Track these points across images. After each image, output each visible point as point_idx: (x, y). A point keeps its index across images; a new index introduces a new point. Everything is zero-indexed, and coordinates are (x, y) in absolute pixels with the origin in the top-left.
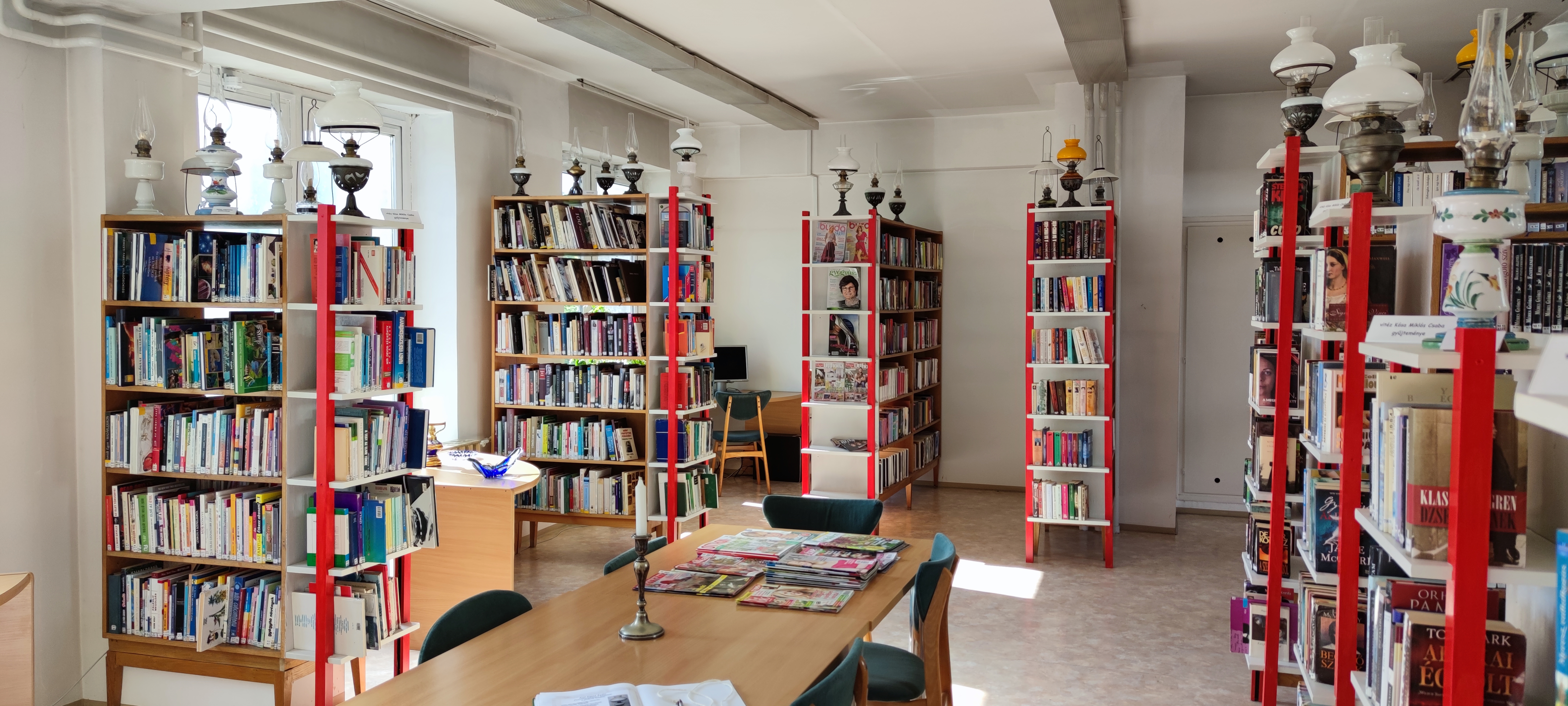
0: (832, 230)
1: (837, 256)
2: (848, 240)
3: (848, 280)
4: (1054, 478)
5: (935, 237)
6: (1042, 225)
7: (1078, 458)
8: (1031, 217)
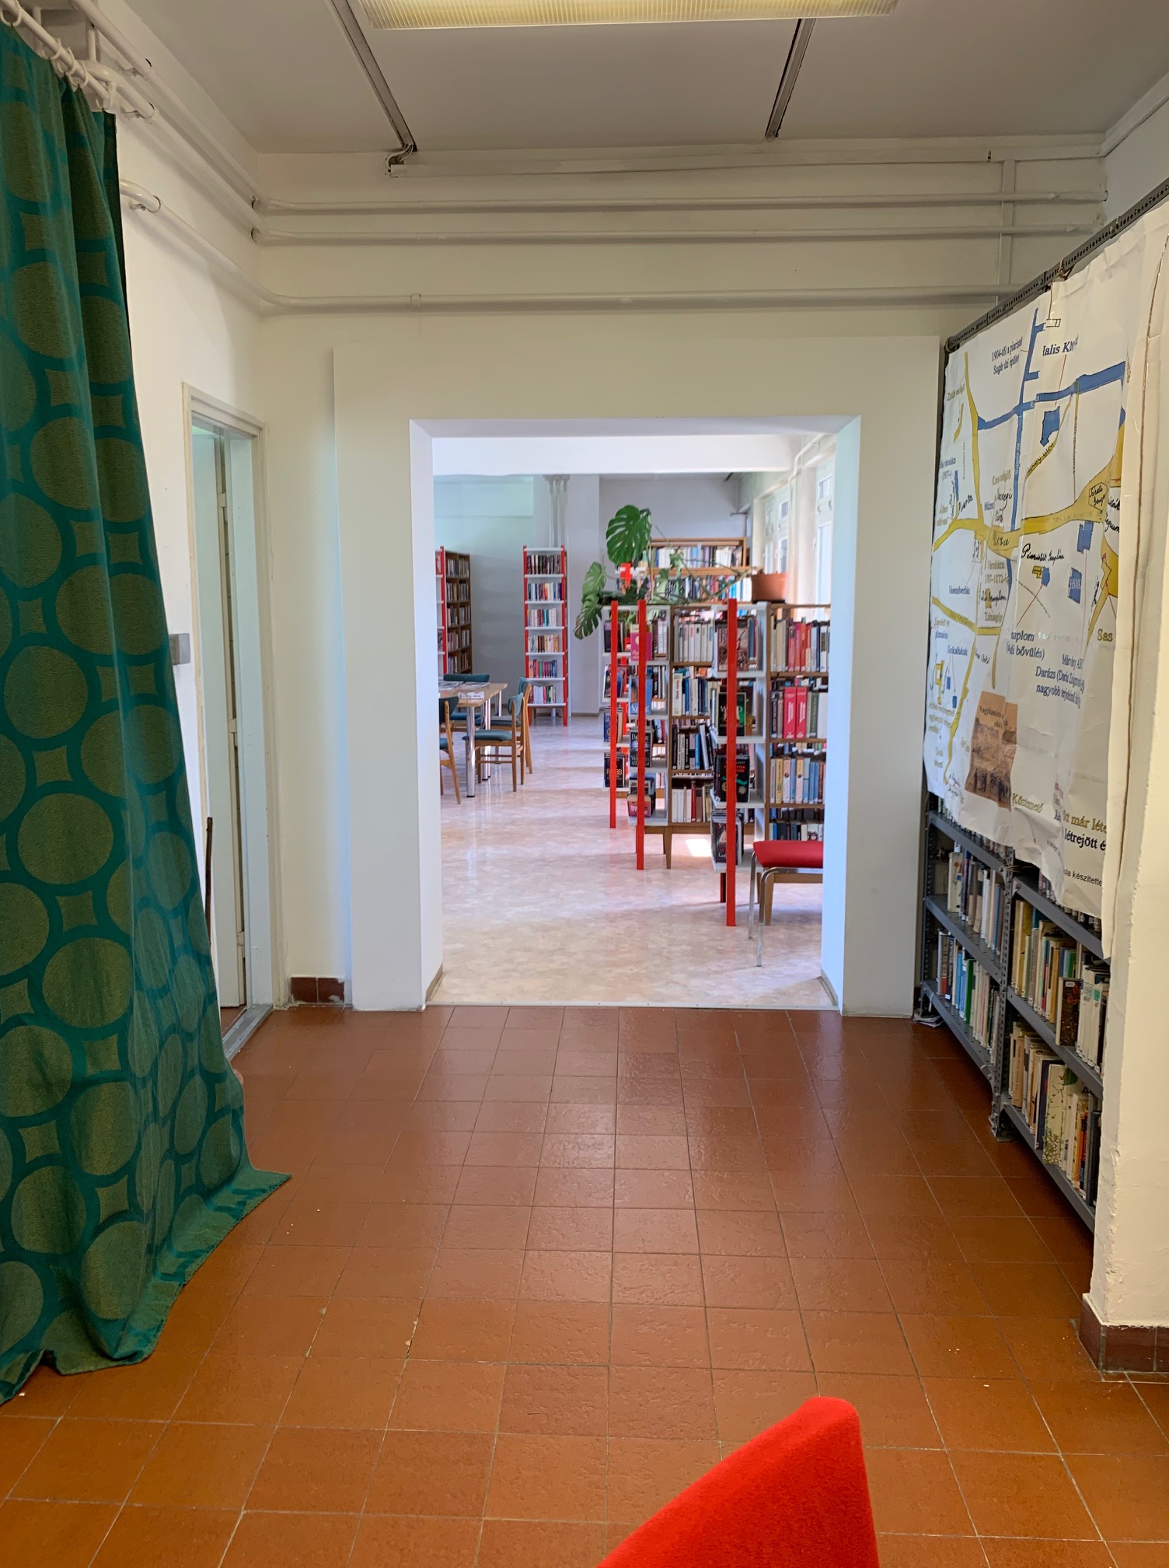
4: (540, 684)
5: (466, 558)
6: (530, 557)
7: (550, 674)
8: (525, 553)
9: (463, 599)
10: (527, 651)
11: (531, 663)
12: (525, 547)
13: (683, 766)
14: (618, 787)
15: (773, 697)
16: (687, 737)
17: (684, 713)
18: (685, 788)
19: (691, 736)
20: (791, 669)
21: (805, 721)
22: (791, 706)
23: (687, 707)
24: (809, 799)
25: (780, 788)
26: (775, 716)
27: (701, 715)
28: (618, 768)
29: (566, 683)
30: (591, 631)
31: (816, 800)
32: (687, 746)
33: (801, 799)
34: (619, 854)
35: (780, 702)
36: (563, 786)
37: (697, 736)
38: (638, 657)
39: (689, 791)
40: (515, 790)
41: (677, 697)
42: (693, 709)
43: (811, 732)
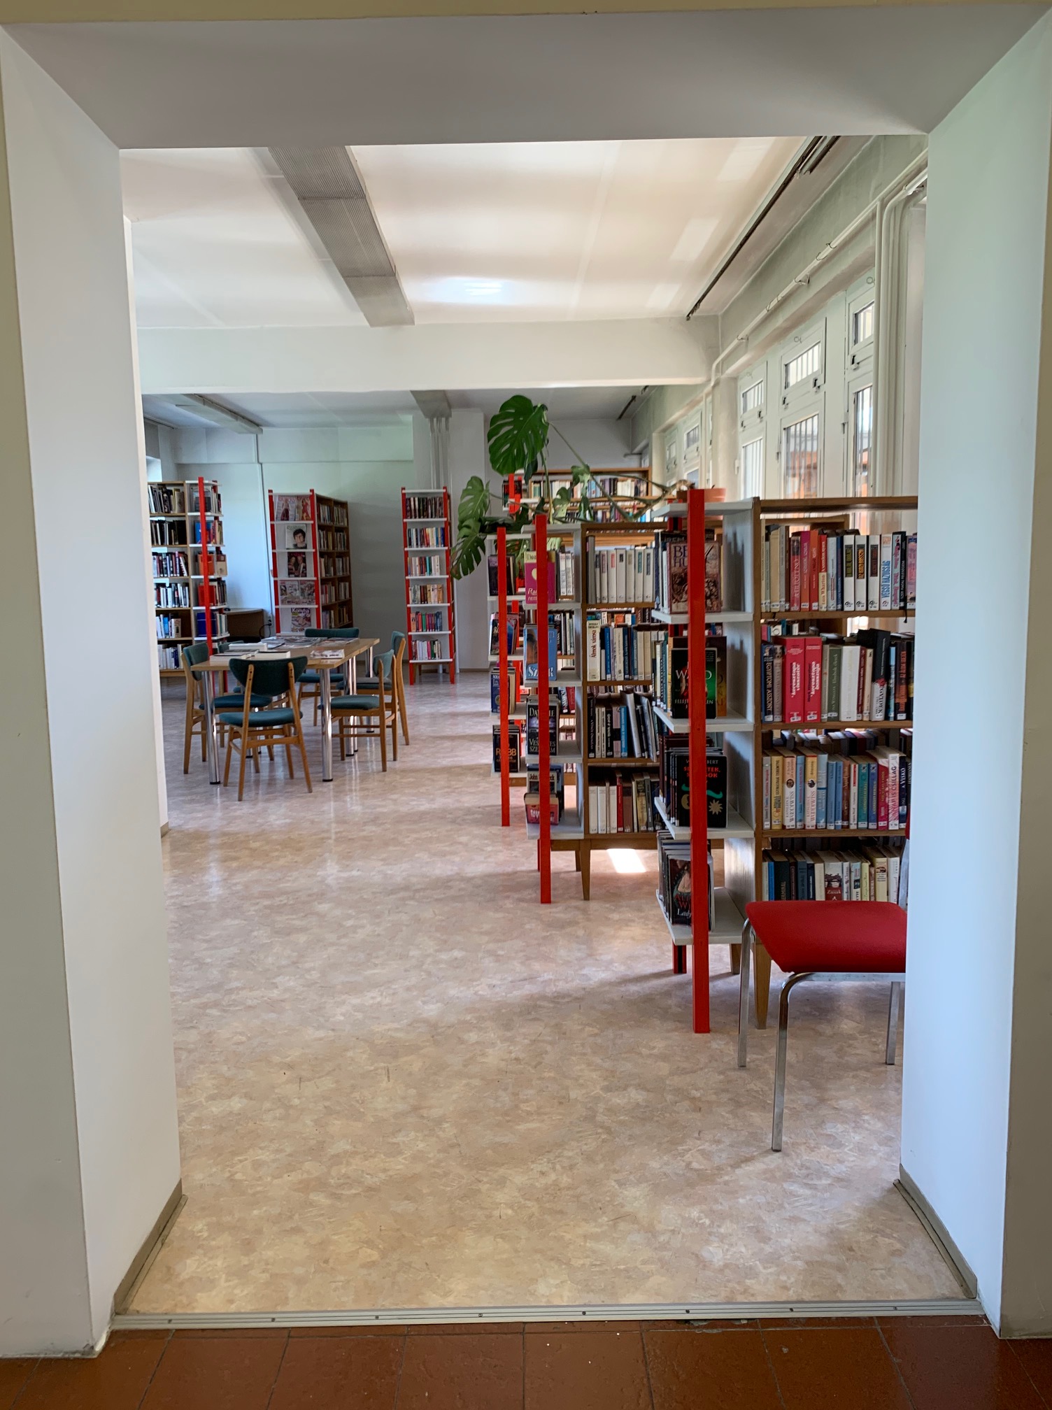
0: (286, 501)
1: (290, 517)
2: (298, 507)
3: (299, 532)
4: (423, 638)
5: (343, 505)
6: (410, 499)
7: (434, 627)
8: (404, 495)
9: (340, 549)
10: (408, 603)
11: (413, 616)
12: (403, 489)
13: (604, 753)
14: (511, 772)
15: (767, 654)
16: (609, 712)
17: (603, 678)
18: (607, 784)
19: (615, 709)
20: (795, 608)
21: (820, 692)
22: (796, 669)
23: (608, 667)
24: (826, 822)
25: (780, 803)
26: (769, 685)
27: (629, 679)
28: (511, 747)
29: (452, 637)
30: (472, 569)
31: (839, 823)
32: (609, 723)
33: (814, 823)
34: (516, 873)
35: (778, 662)
36: (446, 762)
37: (623, 710)
38: (536, 598)
39: (614, 788)
40: (384, 770)
41: (594, 655)
42: (617, 670)
43: (829, 711)
